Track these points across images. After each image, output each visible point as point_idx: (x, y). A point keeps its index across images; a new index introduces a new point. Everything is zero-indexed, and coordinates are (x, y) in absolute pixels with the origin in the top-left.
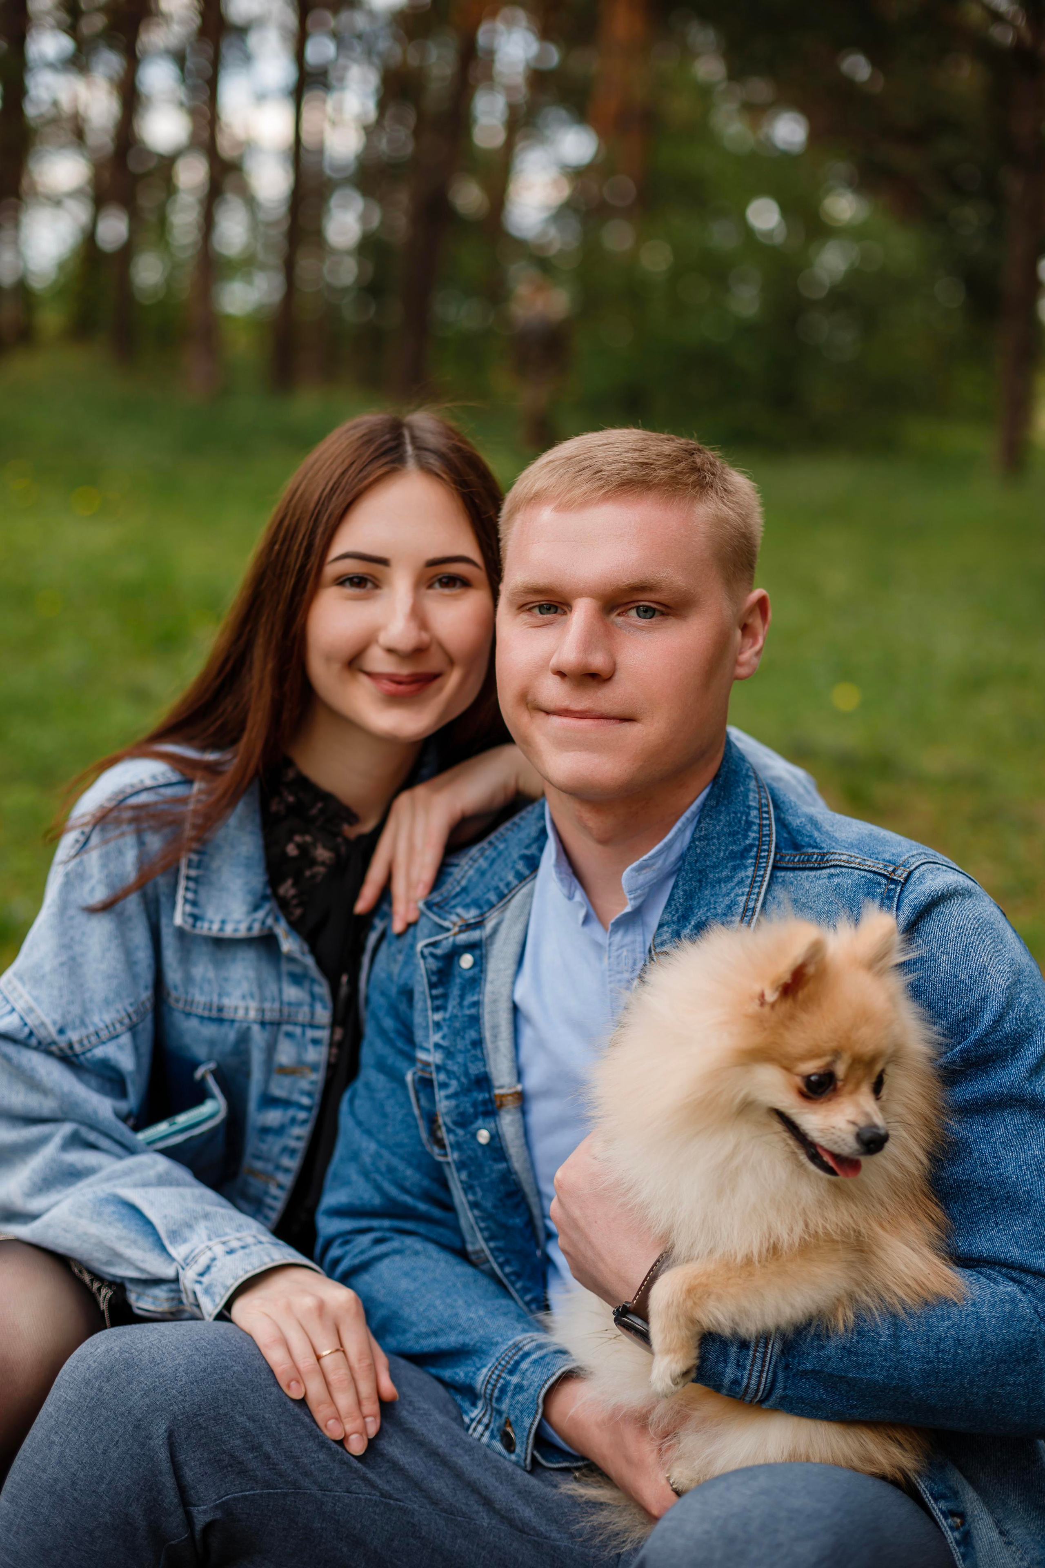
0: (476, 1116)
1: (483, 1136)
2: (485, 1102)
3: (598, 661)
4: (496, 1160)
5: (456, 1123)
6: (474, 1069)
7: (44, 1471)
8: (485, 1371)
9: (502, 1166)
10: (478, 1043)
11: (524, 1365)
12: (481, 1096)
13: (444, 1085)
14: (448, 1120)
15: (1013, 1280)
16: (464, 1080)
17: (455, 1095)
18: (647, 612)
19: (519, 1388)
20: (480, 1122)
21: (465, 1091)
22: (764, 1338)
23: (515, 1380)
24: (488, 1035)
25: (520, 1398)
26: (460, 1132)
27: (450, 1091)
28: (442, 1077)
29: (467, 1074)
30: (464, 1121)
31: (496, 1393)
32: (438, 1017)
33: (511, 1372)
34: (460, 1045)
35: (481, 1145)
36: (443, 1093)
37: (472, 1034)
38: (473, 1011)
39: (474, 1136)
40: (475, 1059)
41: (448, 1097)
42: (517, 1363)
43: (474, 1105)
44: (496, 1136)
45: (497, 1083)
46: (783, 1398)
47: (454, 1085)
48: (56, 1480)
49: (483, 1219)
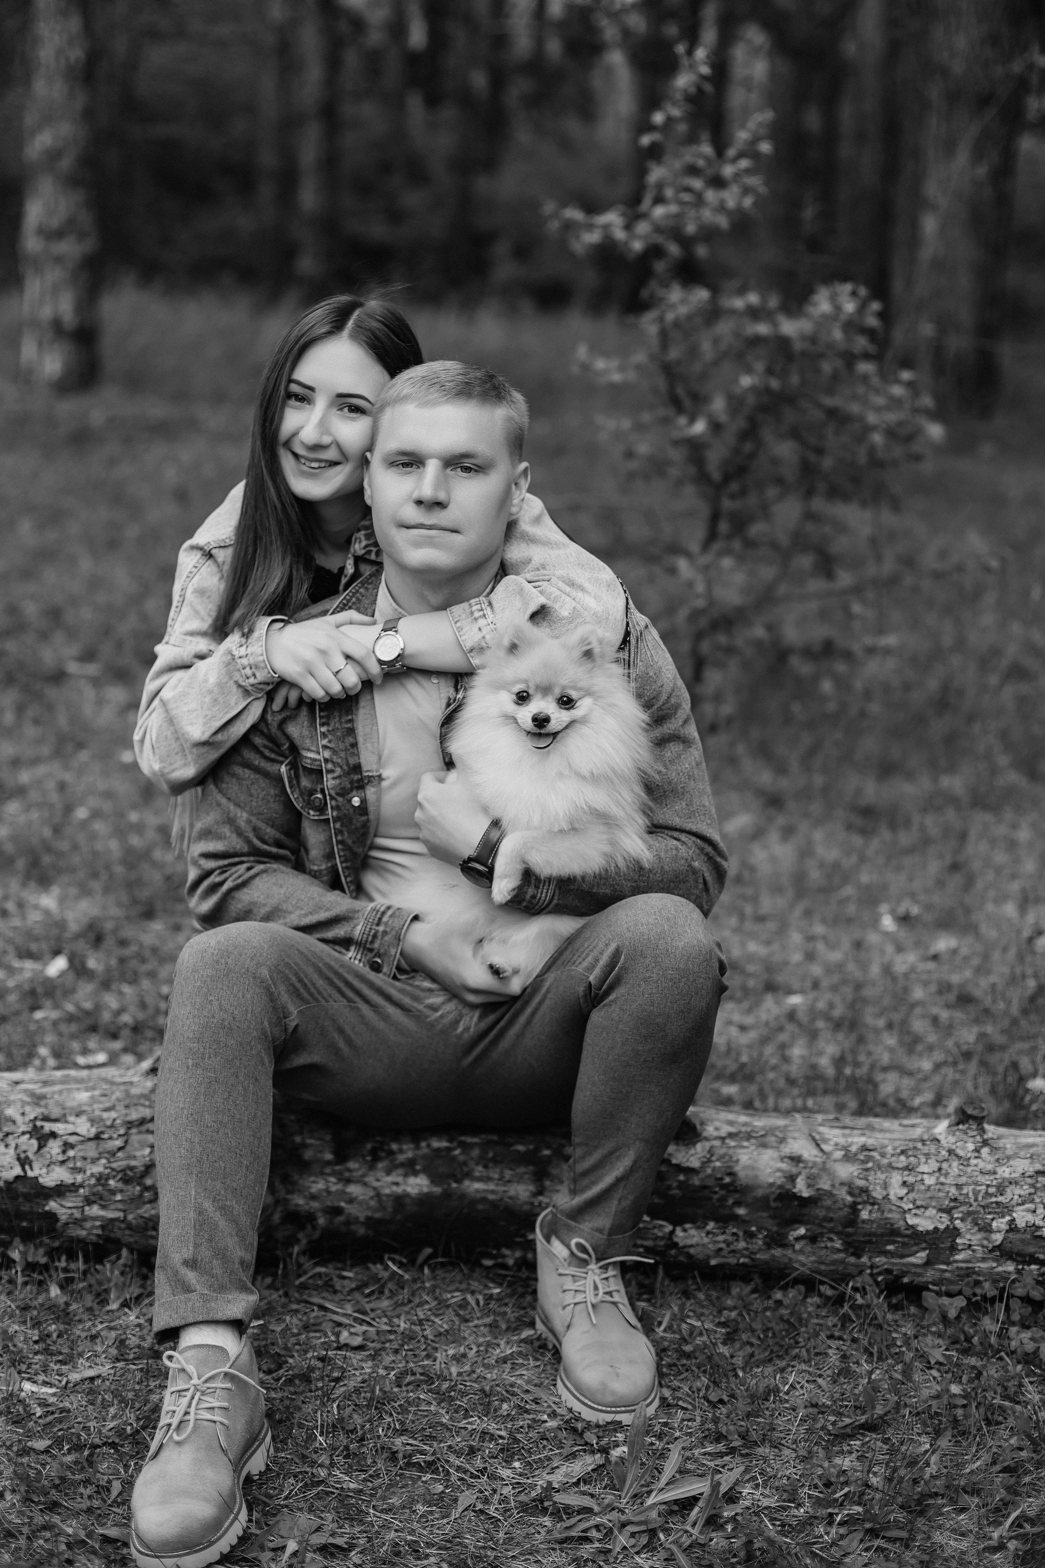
0: (351, 790)
1: (356, 801)
2: (358, 781)
3: (442, 496)
4: (361, 815)
5: (338, 794)
6: (352, 761)
7: (213, 1017)
8: (359, 927)
9: (364, 818)
10: (355, 745)
11: (385, 919)
12: (356, 777)
13: (329, 771)
14: (333, 793)
15: (675, 839)
16: (345, 767)
17: (339, 777)
18: (467, 470)
19: (385, 933)
20: (354, 793)
21: (347, 774)
22: (549, 879)
23: (381, 928)
24: (360, 739)
25: (386, 938)
26: (340, 799)
27: (336, 774)
28: (330, 766)
29: (348, 764)
30: (344, 793)
31: (370, 938)
32: (324, 729)
33: (378, 924)
34: (342, 746)
35: (353, 806)
36: (330, 776)
37: (351, 740)
38: (349, 725)
39: (350, 801)
40: (353, 754)
41: (334, 778)
42: (380, 919)
43: (352, 782)
44: (364, 801)
45: (364, 769)
46: (557, 905)
47: (338, 771)
48: (223, 1020)
49: (343, 850)
